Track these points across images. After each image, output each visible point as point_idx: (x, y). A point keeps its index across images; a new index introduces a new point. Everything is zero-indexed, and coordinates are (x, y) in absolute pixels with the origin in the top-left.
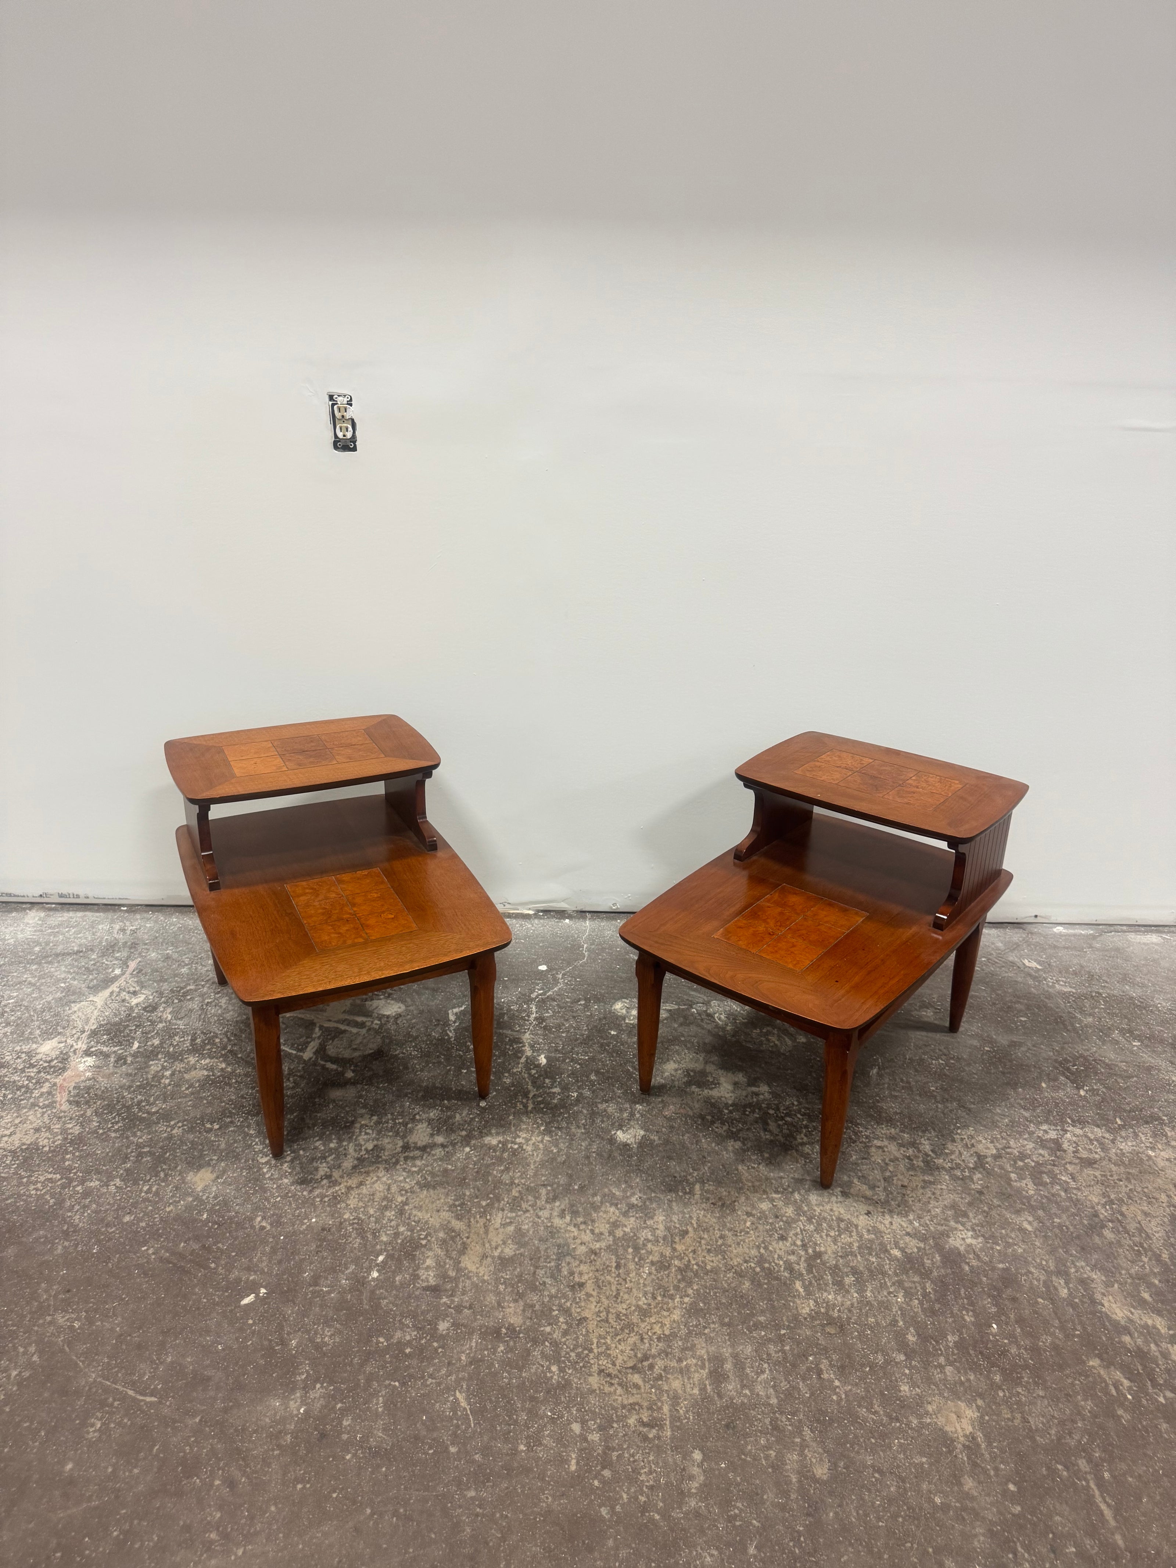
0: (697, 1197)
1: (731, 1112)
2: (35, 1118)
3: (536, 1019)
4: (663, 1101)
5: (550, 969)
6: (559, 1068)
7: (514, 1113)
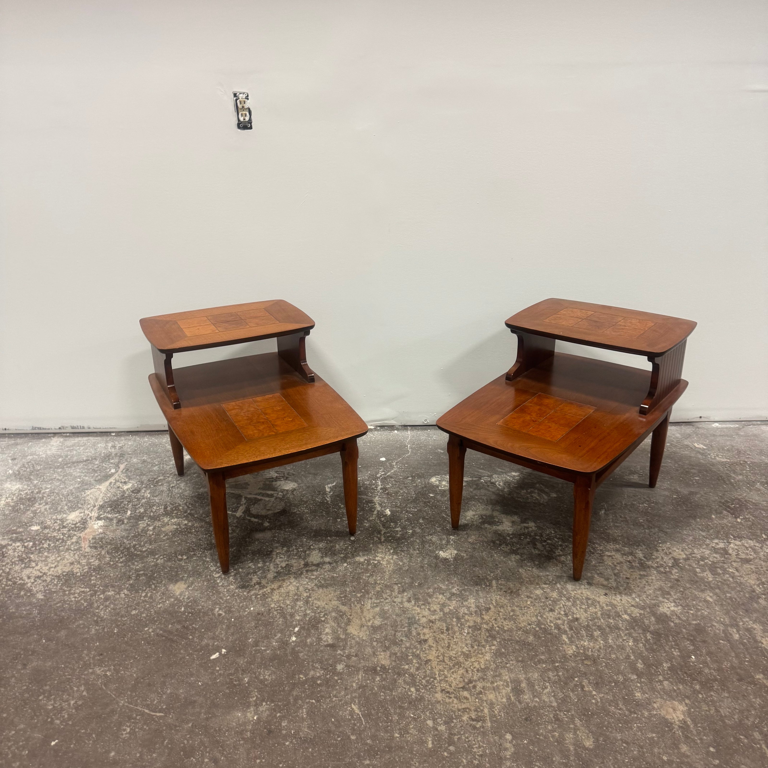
0: (495, 588)
1: (511, 538)
2: (69, 557)
3: (381, 489)
4: (467, 533)
5: (387, 460)
6: (399, 516)
7: (373, 543)
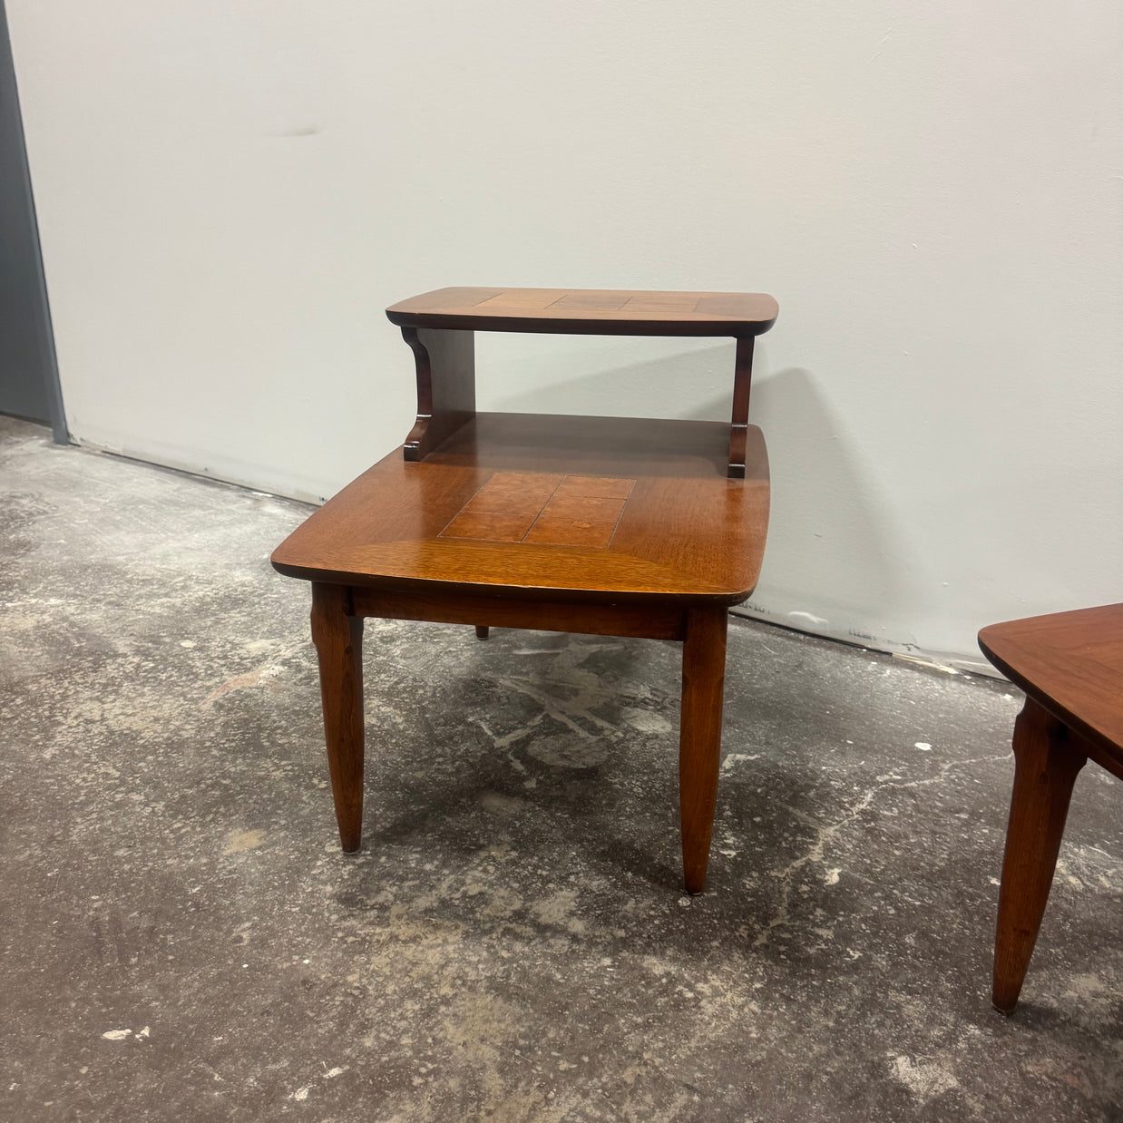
3: (863, 812)
4: (1034, 1040)
5: (935, 752)
6: (854, 900)
7: (725, 939)
